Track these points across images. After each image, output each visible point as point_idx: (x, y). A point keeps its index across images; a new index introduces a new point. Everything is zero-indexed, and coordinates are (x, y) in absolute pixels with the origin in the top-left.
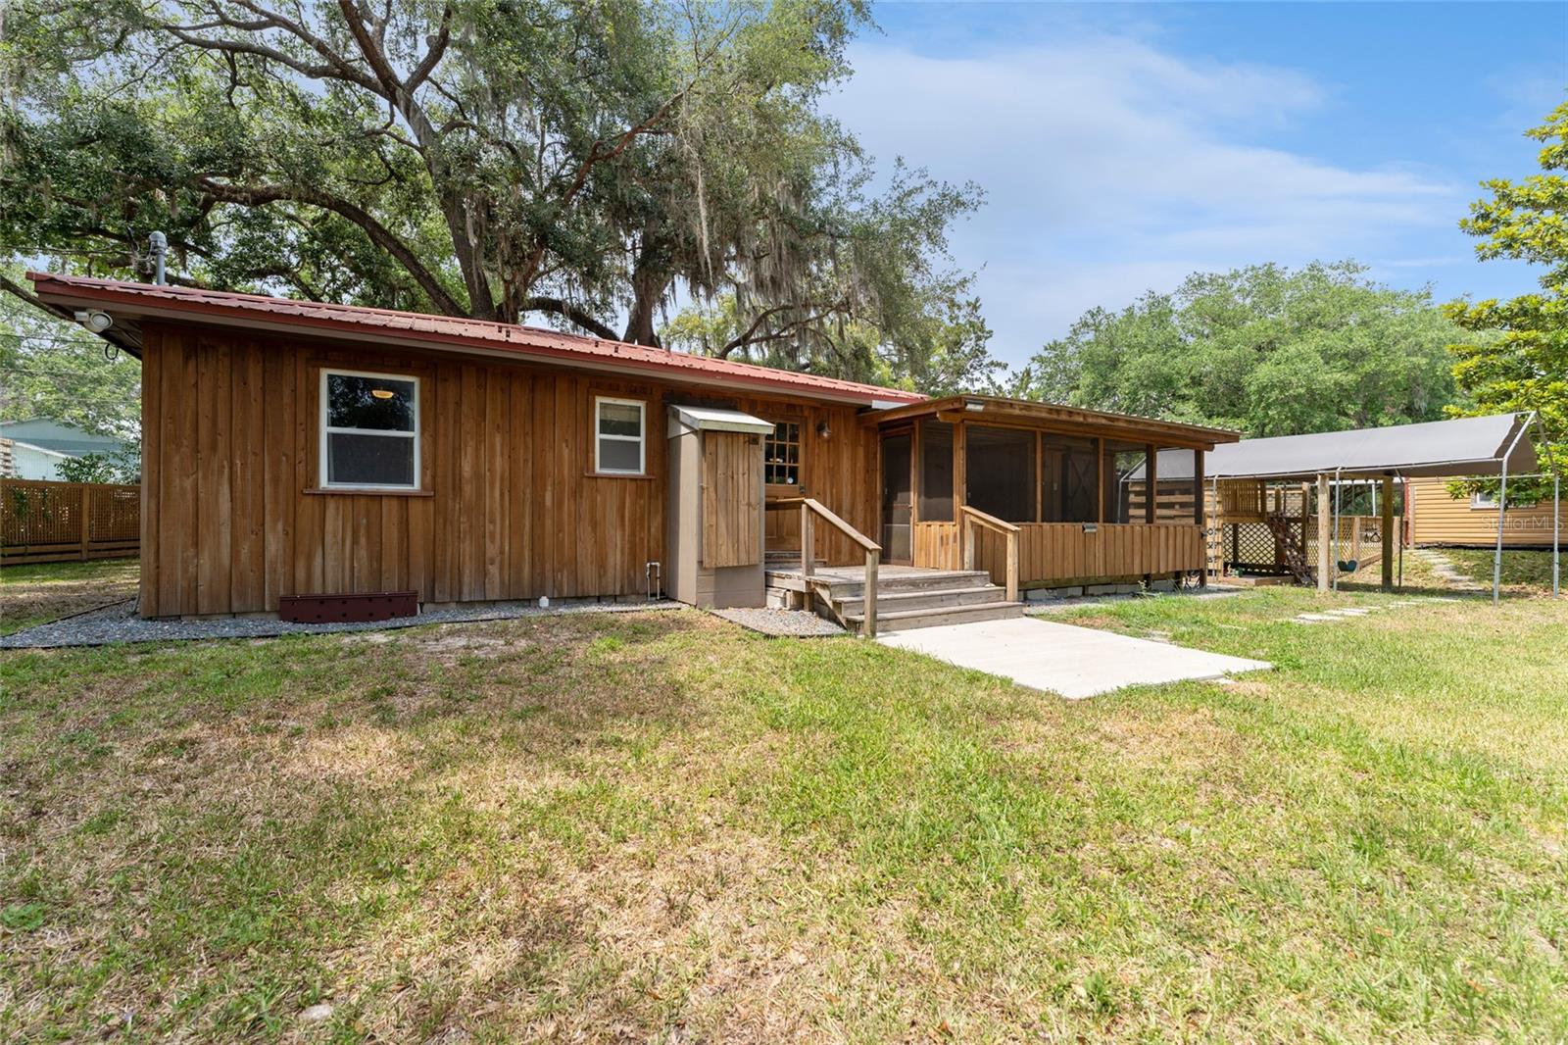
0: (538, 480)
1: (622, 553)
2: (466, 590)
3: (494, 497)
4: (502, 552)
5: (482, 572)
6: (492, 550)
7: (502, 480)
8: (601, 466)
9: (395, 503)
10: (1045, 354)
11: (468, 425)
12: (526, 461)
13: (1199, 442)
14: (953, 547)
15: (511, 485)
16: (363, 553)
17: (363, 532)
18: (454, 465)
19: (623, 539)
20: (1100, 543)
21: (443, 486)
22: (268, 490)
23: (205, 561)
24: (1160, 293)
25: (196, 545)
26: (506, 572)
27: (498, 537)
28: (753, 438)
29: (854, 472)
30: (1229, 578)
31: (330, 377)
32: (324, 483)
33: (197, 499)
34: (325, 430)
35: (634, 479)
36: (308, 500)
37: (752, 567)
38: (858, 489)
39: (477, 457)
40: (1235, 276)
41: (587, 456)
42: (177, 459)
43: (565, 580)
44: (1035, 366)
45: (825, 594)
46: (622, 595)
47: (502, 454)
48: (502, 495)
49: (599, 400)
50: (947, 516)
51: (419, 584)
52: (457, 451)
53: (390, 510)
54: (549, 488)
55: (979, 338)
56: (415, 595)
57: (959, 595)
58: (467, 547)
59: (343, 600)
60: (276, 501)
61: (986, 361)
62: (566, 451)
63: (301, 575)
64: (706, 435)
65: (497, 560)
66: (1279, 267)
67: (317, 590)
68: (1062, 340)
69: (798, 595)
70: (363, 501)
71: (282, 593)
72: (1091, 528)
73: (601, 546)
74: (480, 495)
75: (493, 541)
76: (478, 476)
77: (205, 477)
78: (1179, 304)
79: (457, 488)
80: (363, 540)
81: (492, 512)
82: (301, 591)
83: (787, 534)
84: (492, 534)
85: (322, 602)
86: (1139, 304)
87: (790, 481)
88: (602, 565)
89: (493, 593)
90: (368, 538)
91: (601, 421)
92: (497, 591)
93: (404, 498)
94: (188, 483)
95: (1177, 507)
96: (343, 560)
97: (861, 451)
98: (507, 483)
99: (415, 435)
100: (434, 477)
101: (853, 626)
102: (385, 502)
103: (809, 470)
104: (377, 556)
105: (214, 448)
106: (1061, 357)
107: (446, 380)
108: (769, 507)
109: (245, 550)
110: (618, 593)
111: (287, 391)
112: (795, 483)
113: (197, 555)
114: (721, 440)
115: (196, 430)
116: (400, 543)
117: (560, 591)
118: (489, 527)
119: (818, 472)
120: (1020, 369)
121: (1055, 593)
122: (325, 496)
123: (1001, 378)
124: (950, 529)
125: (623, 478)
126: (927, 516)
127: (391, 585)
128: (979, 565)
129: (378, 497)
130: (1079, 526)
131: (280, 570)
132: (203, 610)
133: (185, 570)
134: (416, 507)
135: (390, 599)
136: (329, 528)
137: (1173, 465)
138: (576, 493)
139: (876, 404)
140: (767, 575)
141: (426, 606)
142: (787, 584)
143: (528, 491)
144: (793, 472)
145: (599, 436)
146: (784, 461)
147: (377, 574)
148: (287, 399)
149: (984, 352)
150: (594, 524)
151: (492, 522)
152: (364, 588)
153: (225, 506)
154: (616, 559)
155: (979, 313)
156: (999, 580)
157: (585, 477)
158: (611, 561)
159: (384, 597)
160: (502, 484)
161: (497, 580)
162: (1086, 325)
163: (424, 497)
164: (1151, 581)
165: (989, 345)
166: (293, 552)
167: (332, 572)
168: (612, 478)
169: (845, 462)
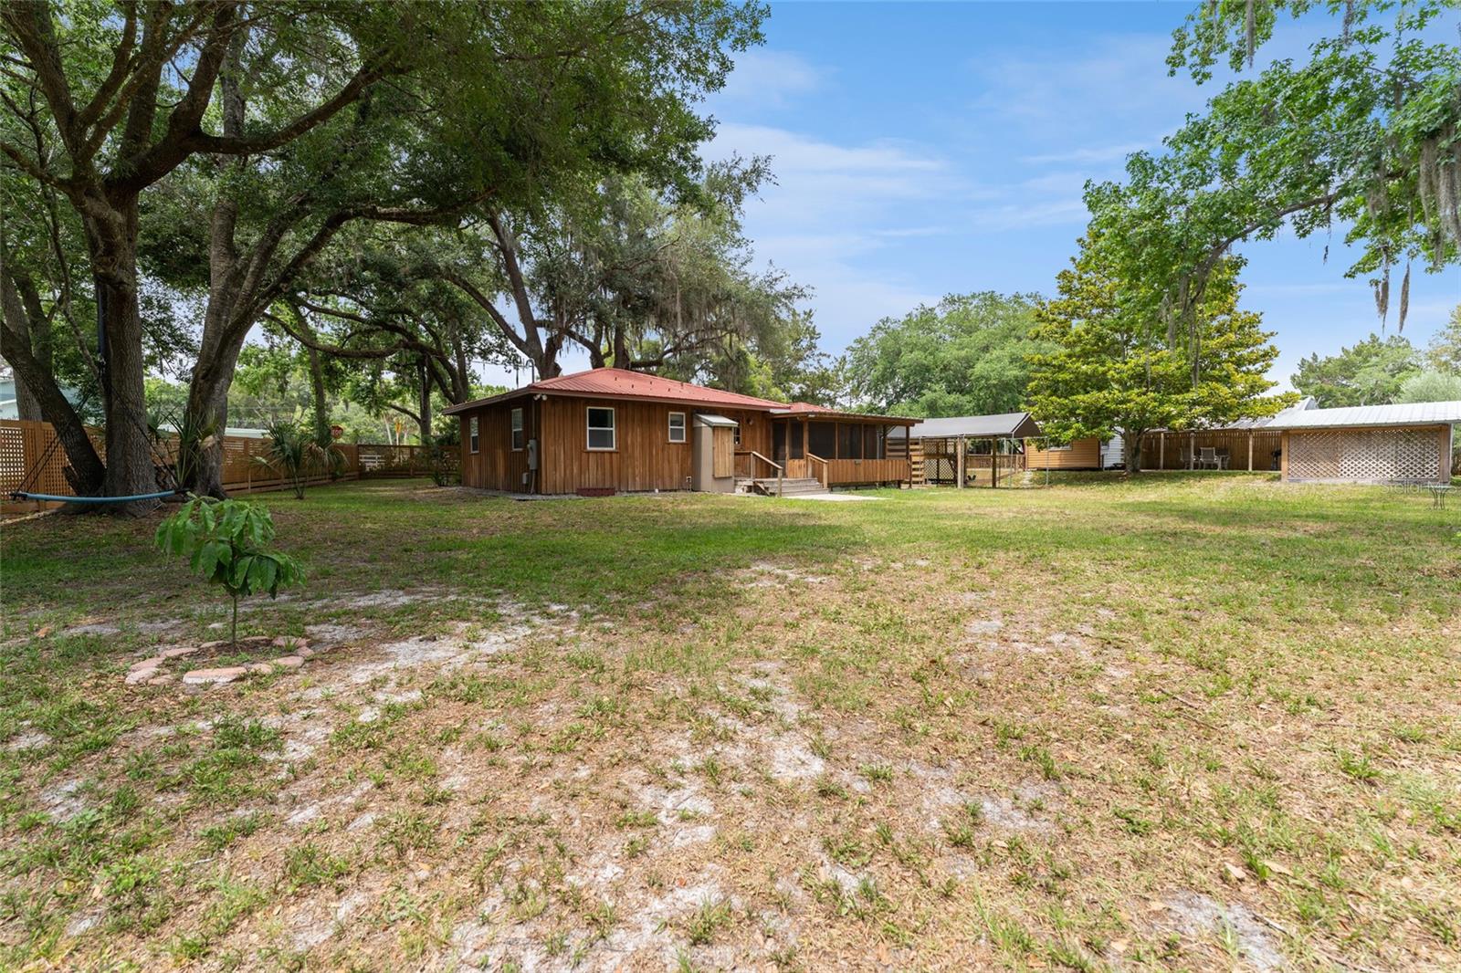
0: (651, 444)
1: (678, 473)
2: (629, 486)
3: (637, 452)
4: (640, 472)
5: (634, 480)
6: (637, 472)
7: (640, 445)
8: (670, 439)
9: (608, 454)
10: (854, 345)
11: (629, 424)
12: (647, 438)
13: (908, 424)
14: (803, 469)
15: (642, 446)
16: (600, 473)
17: (600, 465)
18: (625, 440)
19: (679, 467)
20: (862, 468)
21: (623, 446)
22: (573, 450)
23: (558, 476)
24: (928, 306)
25: (555, 470)
26: (642, 480)
27: (639, 467)
28: (730, 429)
31: (590, 410)
32: (589, 448)
33: (555, 454)
34: (588, 428)
35: (682, 444)
36: (584, 454)
37: (730, 478)
39: (632, 437)
40: (973, 296)
41: (666, 435)
42: (550, 440)
43: (662, 483)
44: (849, 353)
45: (761, 486)
47: (640, 435)
48: (640, 451)
49: (670, 413)
50: (801, 457)
51: (616, 484)
52: (627, 434)
53: (607, 456)
54: (655, 448)
55: (812, 338)
56: (615, 487)
57: (807, 486)
58: (630, 471)
59: (595, 490)
60: (575, 455)
61: (817, 352)
62: (660, 433)
63: (583, 480)
64: (715, 428)
65: (639, 475)
66: (997, 293)
67: (588, 485)
68: (865, 336)
69: (749, 487)
70: (598, 454)
71: (578, 486)
72: (858, 461)
73: (671, 470)
74: (633, 451)
75: (637, 468)
76: (633, 444)
77: (558, 447)
78: (941, 314)
79: (626, 448)
81: (637, 457)
82: (583, 485)
83: (745, 464)
84: (637, 466)
85: (589, 490)
86: (915, 312)
88: (671, 477)
89: (638, 489)
90: (601, 467)
91: (671, 421)
92: (639, 487)
93: (611, 453)
94: (553, 449)
95: (897, 451)
96: (594, 475)
99: (613, 429)
100: (619, 444)
101: (773, 494)
102: (605, 454)
103: (744, 438)
104: (604, 474)
105: (560, 436)
106: (864, 347)
107: (622, 409)
108: (736, 454)
109: (568, 472)
110: (677, 488)
111: (577, 416)
112: (739, 443)
113: (555, 474)
115: (555, 430)
116: (610, 469)
117: (659, 487)
118: (636, 463)
119: (747, 439)
120: (839, 357)
121: (844, 489)
122: (589, 452)
123: (826, 362)
124: (802, 462)
125: (677, 443)
126: (793, 457)
127: (608, 484)
128: (813, 476)
129: (603, 452)
130: (854, 460)
131: (577, 478)
132: (558, 492)
133: (552, 479)
134: (614, 455)
135: (607, 489)
136: (590, 464)
137: (897, 433)
138: (663, 450)
139: (772, 411)
140: (736, 481)
141: (618, 492)
142: (745, 483)
143: (648, 449)
144: (738, 439)
145: (670, 427)
146: (741, 436)
147: (604, 480)
148: (577, 418)
149: (815, 347)
150: (670, 461)
151: (637, 461)
152: (600, 486)
153: (562, 456)
154: (676, 475)
155: (812, 319)
156: (820, 480)
157: (666, 443)
159: (605, 488)
160: (640, 447)
161: (639, 483)
162: (879, 328)
163: (617, 452)
164: (884, 484)
165: (818, 342)
166: (581, 473)
167: (591, 479)
168: (675, 444)
169: (758, 435)
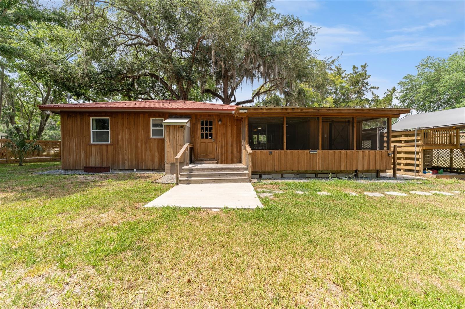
0: (137, 139)
1: (158, 158)
2: (120, 167)
3: (126, 144)
4: (128, 158)
5: (124, 163)
6: (126, 157)
7: (128, 140)
8: (153, 136)
9: (105, 146)
11: (120, 127)
12: (133, 135)
16: (99, 158)
17: (99, 153)
18: (117, 137)
19: (158, 155)
21: (115, 142)
22: (81, 144)
23: (71, 159)
25: (70, 155)
26: (129, 163)
27: (127, 154)
28: (181, 126)
29: (232, 134)
30: (426, 175)
31: (92, 119)
32: (92, 142)
33: (70, 146)
34: (92, 131)
35: (161, 139)
36: (89, 146)
38: (234, 139)
39: (122, 135)
41: (148, 134)
42: (66, 138)
43: (143, 165)
46: (158, 169)
47: (128, 134)
48: (128, 144)
49: (151, 119)
51: (110, 165)
52: (117, 134)
53: (104, 148)
54: (139, 142)
56: (109, 167)
57: (227, 174)
58: (120, 157)
59: (95, 168)
60: (83, 147)
62: (143, 132)
63: (88, 162)
65: (127, 160)
67: (91, 166)
70: (99, 146)
71: (84, 166)
72: (314, 152)
73: (152, 157)
74: (123, 144)
75: (126, 155)
76: (122, 139)
77: (71, 142)
79: (118, 143)
80: (99, 155)
81: (126, 148)
82: (88, 166)
83: (209, 154)
84: (126, 153)
85: (92, 168)
87: (210, 138)
88: (153, 161)
90: (100, 154)
91: (152, 124)
92: (127, 167)
93: (107, 145)
94: (68, 143)
95: (403, 142)
96: (95, 159)
97: (235, 128)
98: (129, 141)
99: (109, 131)
100: (113, 140)
102: (103, 146)
103: (216, 134)
104: (102, 159)
105: (72, 136)
107: (115, 117)
109: (78, 157)
110: (157, 169)
111: (84, 123)
112: (212, 138)
113: (70, 158)
114: (171, 128)
115: (69, 132)
116: (106, 156)
117: (142, 168)
118: (125, 152)
119: (219, 135)
121: (299, 176)
122: (92, 145)
125: (158, 139)
127: (105, 165)
129: (101, 145)
130: (308, 151)
131: (84, 161)
132: (71, 169)
133: (68, 161)
134: (109, 147)
135: (104, 168)
136: (92, 152)
138: (146, 143)
139: (234, 112)
141: (112, 170)
143: (134, 143)
144: (211, 135)
145: (151, 128)
146: (208, 132)
147: (102, 162)
148: (84, 125)
150: (150, 151)
151: (126, 150)
152: (99, 166)
153: (74, 147)
157: (148, 139)
158: (155, 161)
159: (103, 167)
160: (128, 141)
161: (127, 165)
163: (111, 145)
166: (86, 157)
167: (93, 162)
168: (154, 139)
169: (229, 131)
